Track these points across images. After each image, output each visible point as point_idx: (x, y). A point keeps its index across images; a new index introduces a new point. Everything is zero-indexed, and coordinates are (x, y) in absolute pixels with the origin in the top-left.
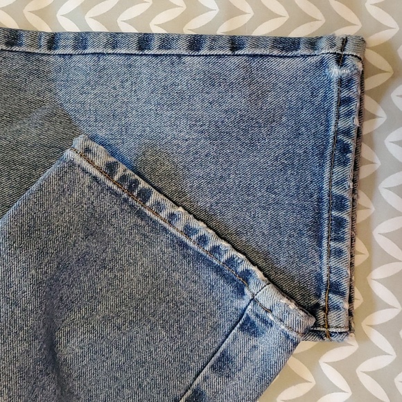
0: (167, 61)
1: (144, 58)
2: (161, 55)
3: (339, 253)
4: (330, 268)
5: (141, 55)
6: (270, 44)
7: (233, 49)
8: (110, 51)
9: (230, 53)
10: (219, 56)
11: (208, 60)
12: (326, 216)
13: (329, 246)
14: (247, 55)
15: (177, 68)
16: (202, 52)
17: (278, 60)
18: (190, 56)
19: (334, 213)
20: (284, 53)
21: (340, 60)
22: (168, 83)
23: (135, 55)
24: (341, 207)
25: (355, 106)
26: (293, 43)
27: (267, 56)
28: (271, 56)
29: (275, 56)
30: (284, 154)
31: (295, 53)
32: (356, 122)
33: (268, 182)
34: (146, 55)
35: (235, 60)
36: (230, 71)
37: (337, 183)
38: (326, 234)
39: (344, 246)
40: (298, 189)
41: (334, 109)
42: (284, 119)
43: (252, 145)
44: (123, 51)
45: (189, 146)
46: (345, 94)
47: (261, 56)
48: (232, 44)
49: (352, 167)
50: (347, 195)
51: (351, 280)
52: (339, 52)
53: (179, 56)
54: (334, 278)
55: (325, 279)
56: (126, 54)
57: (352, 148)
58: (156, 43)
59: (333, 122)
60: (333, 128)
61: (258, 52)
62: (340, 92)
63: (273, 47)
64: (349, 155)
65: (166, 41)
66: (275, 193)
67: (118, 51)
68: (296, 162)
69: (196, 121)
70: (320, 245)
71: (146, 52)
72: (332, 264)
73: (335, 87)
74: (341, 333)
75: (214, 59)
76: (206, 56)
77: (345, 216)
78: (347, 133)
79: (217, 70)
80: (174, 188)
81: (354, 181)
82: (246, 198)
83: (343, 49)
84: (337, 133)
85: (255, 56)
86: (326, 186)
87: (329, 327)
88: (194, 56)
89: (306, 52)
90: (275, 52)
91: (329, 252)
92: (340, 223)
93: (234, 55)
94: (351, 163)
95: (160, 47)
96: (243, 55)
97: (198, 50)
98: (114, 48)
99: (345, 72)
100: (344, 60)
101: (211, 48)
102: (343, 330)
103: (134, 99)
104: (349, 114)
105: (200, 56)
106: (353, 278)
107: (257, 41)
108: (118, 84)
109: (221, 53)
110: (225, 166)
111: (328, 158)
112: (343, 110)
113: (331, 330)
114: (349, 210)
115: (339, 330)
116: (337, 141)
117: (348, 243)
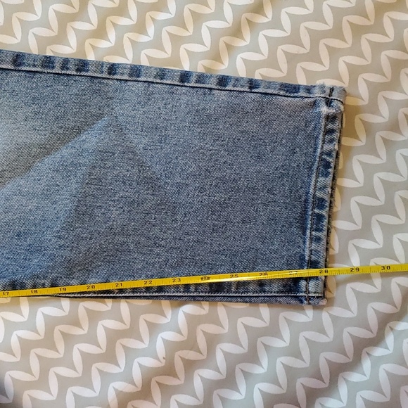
0: (201, 92)
1: (184, 88)
2: (197, 87)
3: (318, 239)
4: (311, 251)
5: (182, 86)
6: (278, 87)
7: (251, 88)
8: (159, 81)
9: (249, 90)
10: (240, 92)
11: (232, 94)
12: (310, 213)
13: (311, 235)
14: (261, 93)
15: (208, 98)
16: (227, 88)
17: (284, 98)
18: (218, 90)
19: (316, 211)
20: (288, 94)
21: (329, 103)
22: (200, 107)
23: (177, 85)
24: (321, 207)
25: (336, 136)
26: (295, 88)
27: (275, 95)
28: (279, 95)
29: (281, 96)
30: (283, 166)
31: (296, 94)
32: (336, 147)
33: (269, 186)
34: (185, 86)
35: (252, 95)
36: (247, 103)
37: (320, 189)
38: (309, 226)
39: (323, 235)
40: (291, 192)
41: (321, 137)
42: (284, 141)
43: (259, 158)
44: (169, 82)
45: (211, 155)
46: (330, 126)
47: (271, 94)
48: (250, 84)
49: (331, 179)
50: (327, 198)
51: (326, 261)
52: (328, 97)
53: (211, 89)
54: (313, 258)
55: (307, 258)
56: (170, 84)
57: (332, 165)
58: (193, 78)
59: (320, 146)
60: (319, 151)
61: (269, 91)
62: (326, 125)
63: (280, 89)
64: (330, 170)
65: (201, 78)
66: (274, 194)
67: (165, 81)
68: (291, 172)
69: (219, 137)
70: (304, 233)
71: (186, 84)
72: (313, 247)
73: (323, 121)
74: (318, 297)
75: (235, 94)
76: (231, 91)
77: (324, 212)
78: (329, 154)
79: (237, 101)
80: (197, 185)
81: (332, 188)
82: (252, 196)
83: (330, 95)
84: (322, 153)
85: (266, 94)
86: (311, 191)
87: (309, 293)
88: (221, 90)
89: (305, 95)
90: (282, 93)
91: (311, 239)
92: (320, 218)
93: (251, 92)
94: (331, 175)
95: (197, 82)
96: (258, 93)
97: (225, 86)
98: (162, 79)
99: (332, 111)
100: (331, 103)
101: (234, 86)
102: (320, 295)
103: (174, 117)
104: (331, 141)
105: (226, 90)
106: (328, 259)
107: (269, 84)
108: (161, 105)
109: (242, 89)
110: (238, 172)
111: (315, 171)
112: (328, 137)
113: (310, 295)
114: (327, 209)
115: (317, 295)
116: (322, 160)
117: (325, 233)
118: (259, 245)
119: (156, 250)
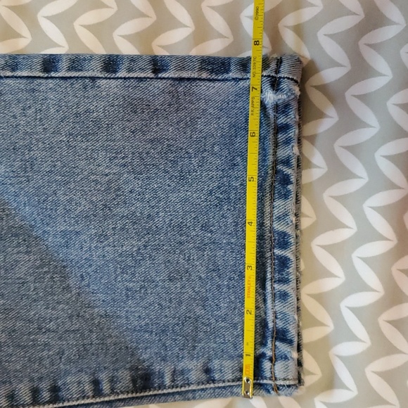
0: (78, 85)
1: (50, 81)
2: (70, 78)
3: (284, 296)
4: (275, 313)
5: (47, 78)
6: (197, 65)
7: (156, 71)
8: (9, 74)
9: (152, 76)
10: (140, 79)
11: (127, 83)
12: (268, 255)
13: (273, 289)
14: (172, 79)
15: (91, 93)
16: (119, 75)
17: (208, 84)
18: (106, 78)
19: (277, 252)
20: (214, 76)
21: (275, 84)
22: (81, 110)
23: (39, 77)
24: (284, 244)
25: (293, 133)
26: (223, 64)
27: (195, 79)
28: (200, 79)
29: (204, 80)
30: (219, 187)
31: (226, 76)
32: (296, 150)
33: (203, 219)
34: (52, 78)
35: (160, 84)
36: (154, 96)
37: (279, 218)
38: (269, 276)
39: (289, 288)
40: (236, 225)
41: (271, 136)
42: (216, 148)
43: (182, 178)
44: (25, 74)
45: (109, 182)
46: (282, 120)
47: (188, 79)
48: (154, 65)
49: (294, 200)
50: (290, 231)
51: (298, 326)
52: (273, 74)
53: (93, 79)
54: (280, 324)
55: (271, 325)
56: (28, 77)
57: (293, 179)
58: (64, 64)
59: (271, 151)
60: (270, 158)
61: (185, 75)
62: (276, 118)
63: (201, 69)
64: (290, 187)
65: (76, 62)
66: (211, 231)
67: (18, 73)
68: (232, 196)
69: (117, 153)
70: (263, 287)
71: (53, 74)
72: (277, 308)
73: (271, 113)
74: (289, 386)
75: (133, 83)
76: (125, 78)
77: (288, 254)
78: (287, 163)
79: (138, 94)
80: (94, 231)
81: (296, 215)
82: (179, 238)
83: (277, 71)
84: (276, 162)
85: (181, 79)
86: (266, 222)
87: (276, 379)
88: (110, 78)
89: (239, 76)
90: (204, 75)
91: (274, 295)
92: (284, 262)
93: (157, 78)
94: (293, 195)
95: (70, 69)
96: (168, 78)
97: (115, 71)
98: (13, 70)
99: (282, 97)
100: (279, 84)
101: (129, 70)
102: (292, 383)
103: (40, 129)
104: (287, 142)
105: (118, 78)
106: (301, 324)
107: (183, 62)
108: (17, 111)
109: (142, 75)
110: (153, 203)
111: (268, 190)
112: (281, 137)
113: (279, 383)
114: (293, 248)
115: (287, 383)
116: (276, 172)
117: (293, 284)
118: (199, 311)
119: (42, 339)
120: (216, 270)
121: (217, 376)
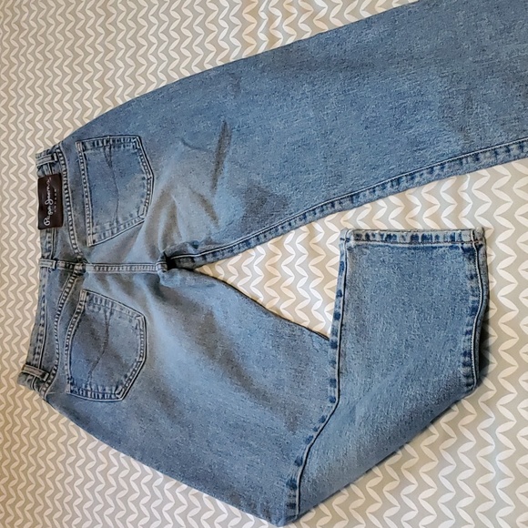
0: (343, 333)
1: (341, 346)
3: (437, 237)
4: (445, 242)
6: (341, 276)
7: (341, 296)
8: (337, 365)
9: (343, 297)
10: (344, 303)
11: (345, 310)
12: (422, 245)
13: (435, 243)
14: (344, 289)
15: (347, 327)
16: (341, 313)
17: (347, 271)
18: (342, 319)
19: (420, 241)
20: (345, 269)
21: (348, 240)
22: (354, 332)
23: (339, 350)
24: (417, 237)
25: (370, 233)
26: (341, 265)
27: (345, 277)
29: (346, 273)
30: (393, 269)
32: (377, 232)
35: (346, 294)
37: (404, 240)
38: (430, 245)
39: (434, 235)
41: (372, 243)
42: (377, 269)
44: (337, 357)
46: (364, 237)
47: (345, 281)
48: (339, 296)
49: (397, 233)
50: (410, 234)
52: (344, 241)
53: (342, 325)
54: (449, 240)
55: (450, 244)
57: (389, 233)
58: (335, 338)
59: (377, 243)
60: (381, 243)
61: (343, 283)
62: (363, 240)
64: (392, 234)
67: (337, 360)
68: (396, 262)
70: (436, 248)
73: (360, 243)
75: (345, 307)
76: (343, 311)
77: (420, 236)
78: (382, 236)
84: (382, 241)
85: (345, 284)
86: (407, 246)
87: (471, 241)
88: (342, 317)
89: (345, 257)
91: (438, 242)
92: (424, 237)
93: (344, 295)
94: (395, 233)
95: (336, 336)
99: (352, 238)
101: (340, 308)
104: (374, 236)
109: (342, 302)
111: (394, 245)
112: (371, 238)
114: (418, 233)
116: (386, 241)
117: (432, 233)
118: (447, 281)
119: (443, 360)
120: (429, 271)
121: (474, 273)
